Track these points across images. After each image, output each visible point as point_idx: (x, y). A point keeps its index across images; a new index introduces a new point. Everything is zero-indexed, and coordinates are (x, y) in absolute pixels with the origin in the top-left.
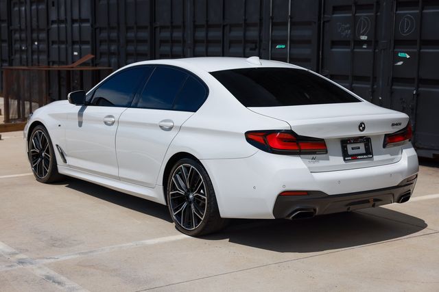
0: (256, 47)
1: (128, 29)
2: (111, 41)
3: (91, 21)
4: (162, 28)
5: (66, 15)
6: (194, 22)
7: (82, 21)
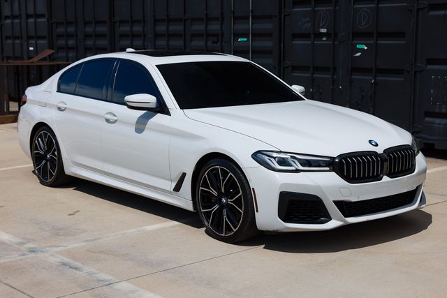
0: (218, 41)
1: (86, 23)
2: (69, 36)
3: (47, 16)
4: (121, 22)
5: (20, 10)
6: (154, 16)
7: (38, 16)
